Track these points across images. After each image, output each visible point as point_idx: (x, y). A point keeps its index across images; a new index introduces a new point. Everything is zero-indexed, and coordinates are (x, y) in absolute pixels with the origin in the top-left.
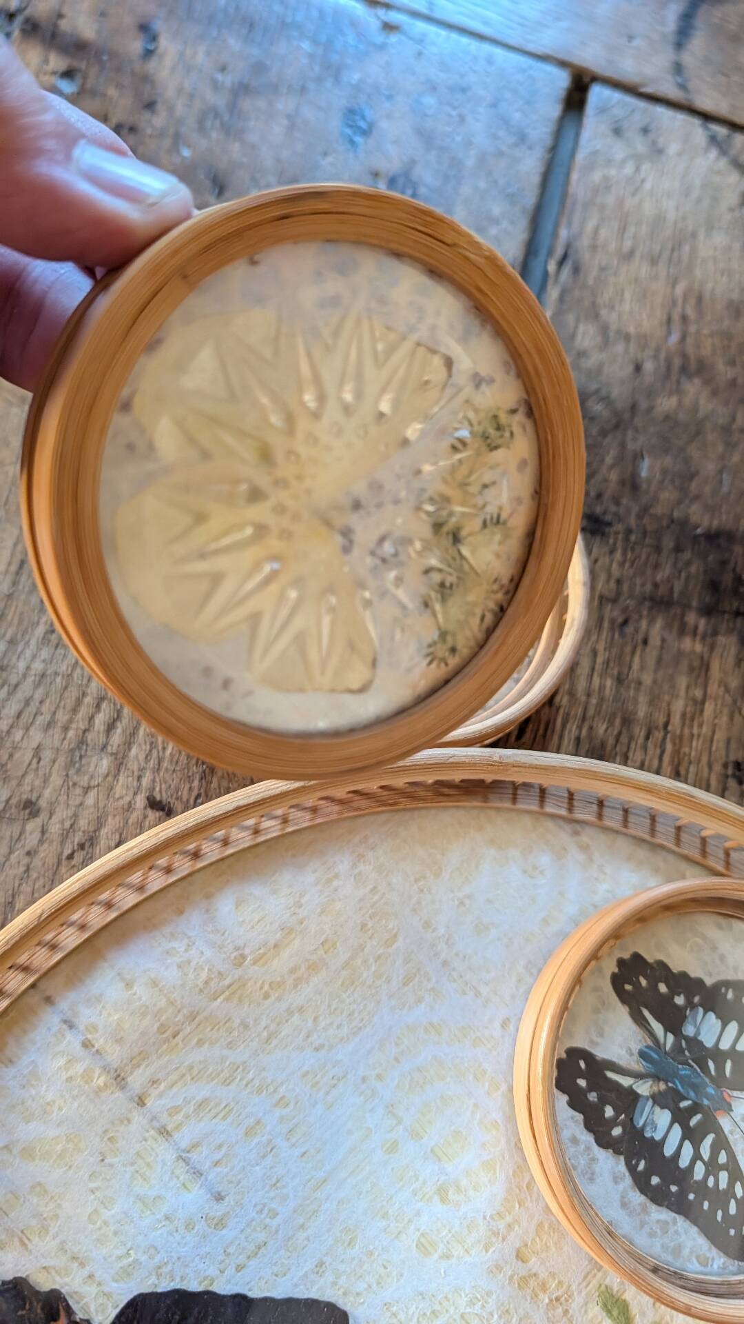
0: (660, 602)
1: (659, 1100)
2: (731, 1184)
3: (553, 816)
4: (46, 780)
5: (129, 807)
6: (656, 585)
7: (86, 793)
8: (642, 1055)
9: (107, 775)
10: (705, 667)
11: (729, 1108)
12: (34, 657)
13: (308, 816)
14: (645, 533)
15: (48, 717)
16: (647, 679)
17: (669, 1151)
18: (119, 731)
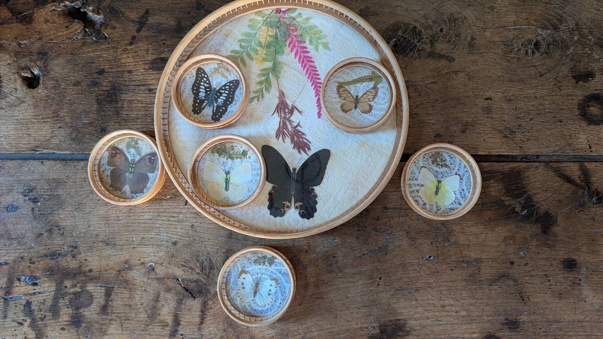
0: (117, 113)
1: (217, 102)
2: (227, 86)
3: (169, 128)
4: (186, 225)
5: (188, 208)
6: (114, 115)
7: (187, 217)
8: (210, 106)
9: (183, 214)
10: (129, 101)
11: (215, 88)
13: (180, 174)
14: (102, 119)
15: (174, 229)
16: (136, 113)
17: (225, 98)
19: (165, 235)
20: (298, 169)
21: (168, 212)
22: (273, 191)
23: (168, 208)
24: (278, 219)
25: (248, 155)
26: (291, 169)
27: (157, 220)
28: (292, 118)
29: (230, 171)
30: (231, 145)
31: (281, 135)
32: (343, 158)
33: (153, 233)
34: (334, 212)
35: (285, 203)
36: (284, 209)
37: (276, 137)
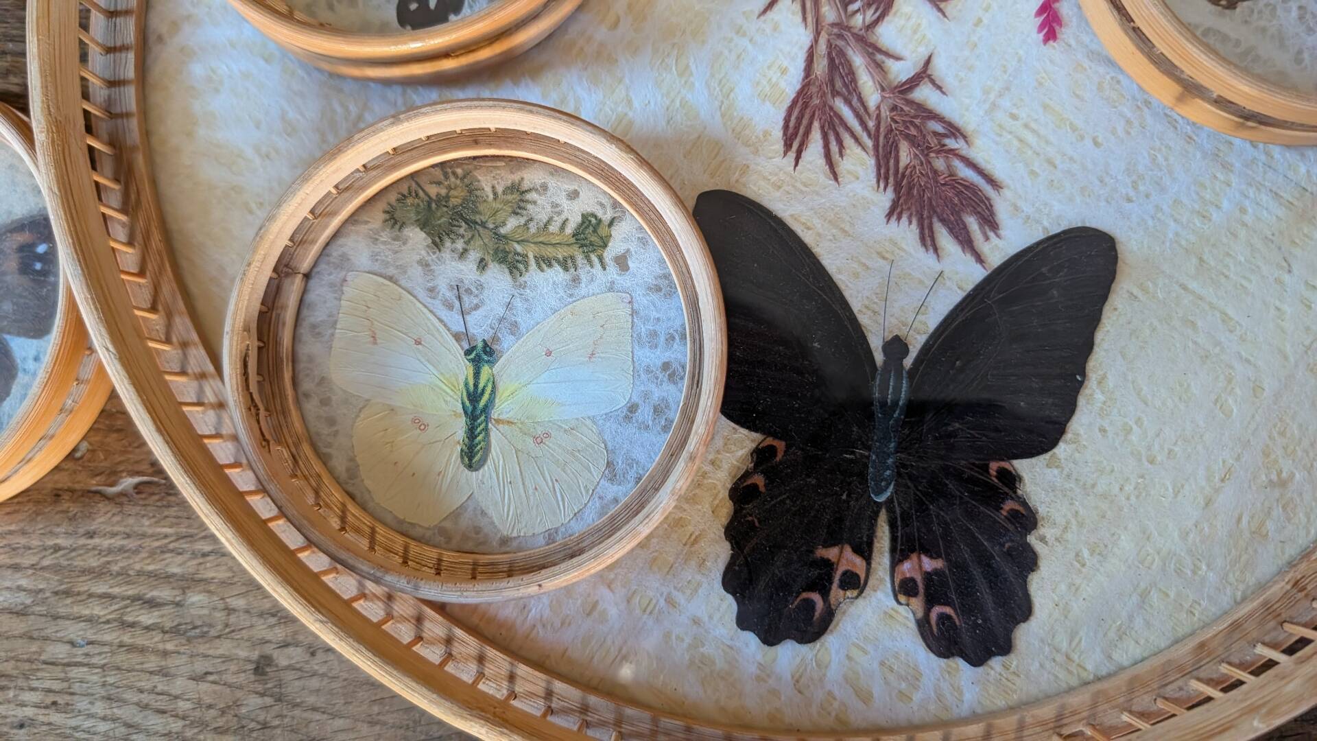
4: (227, 659)
7: (234, 610)
9: (209, 592)
12: (91, 716)
15: (156, 678)
18: (155, 593)
19: (99, 708)
20: (916, 344)
21: (123, 573)
22: (759, 480)
23: (121, 549)
24: (789, 654)
25: (615, 247)
26: (876, 343)
27: (56, 617)
28: (888, 34)
29: (495, 339)
30: (508, 178)
31: (816, 136)
32: (1193, 285)
33: (28, 697)
34: (1139, 622)
35: (831, 553)
36: (825, 593)
37: (788, 146)
